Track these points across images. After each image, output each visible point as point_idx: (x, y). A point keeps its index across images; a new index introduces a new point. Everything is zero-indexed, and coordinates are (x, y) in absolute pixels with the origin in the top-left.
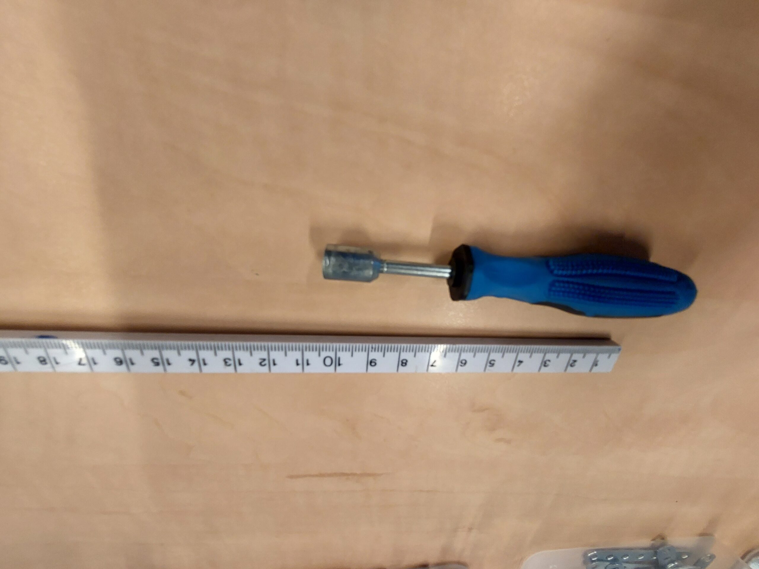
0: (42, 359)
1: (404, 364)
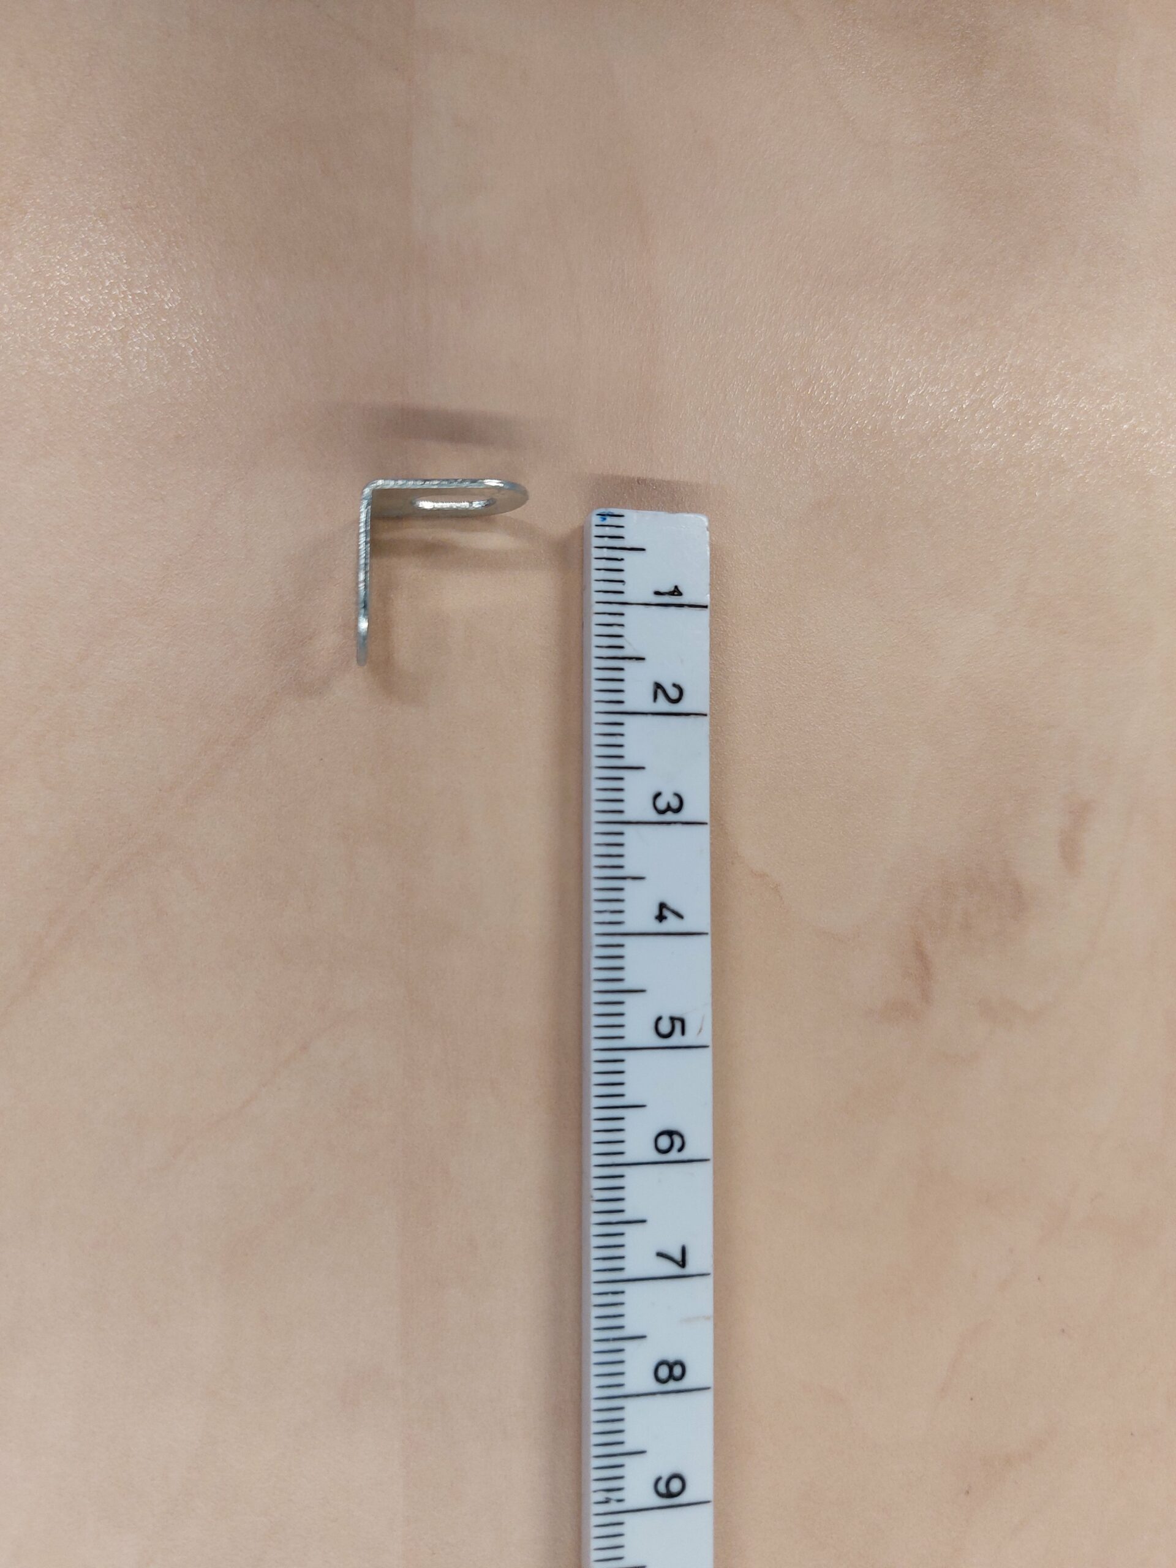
1: (677, 1371)
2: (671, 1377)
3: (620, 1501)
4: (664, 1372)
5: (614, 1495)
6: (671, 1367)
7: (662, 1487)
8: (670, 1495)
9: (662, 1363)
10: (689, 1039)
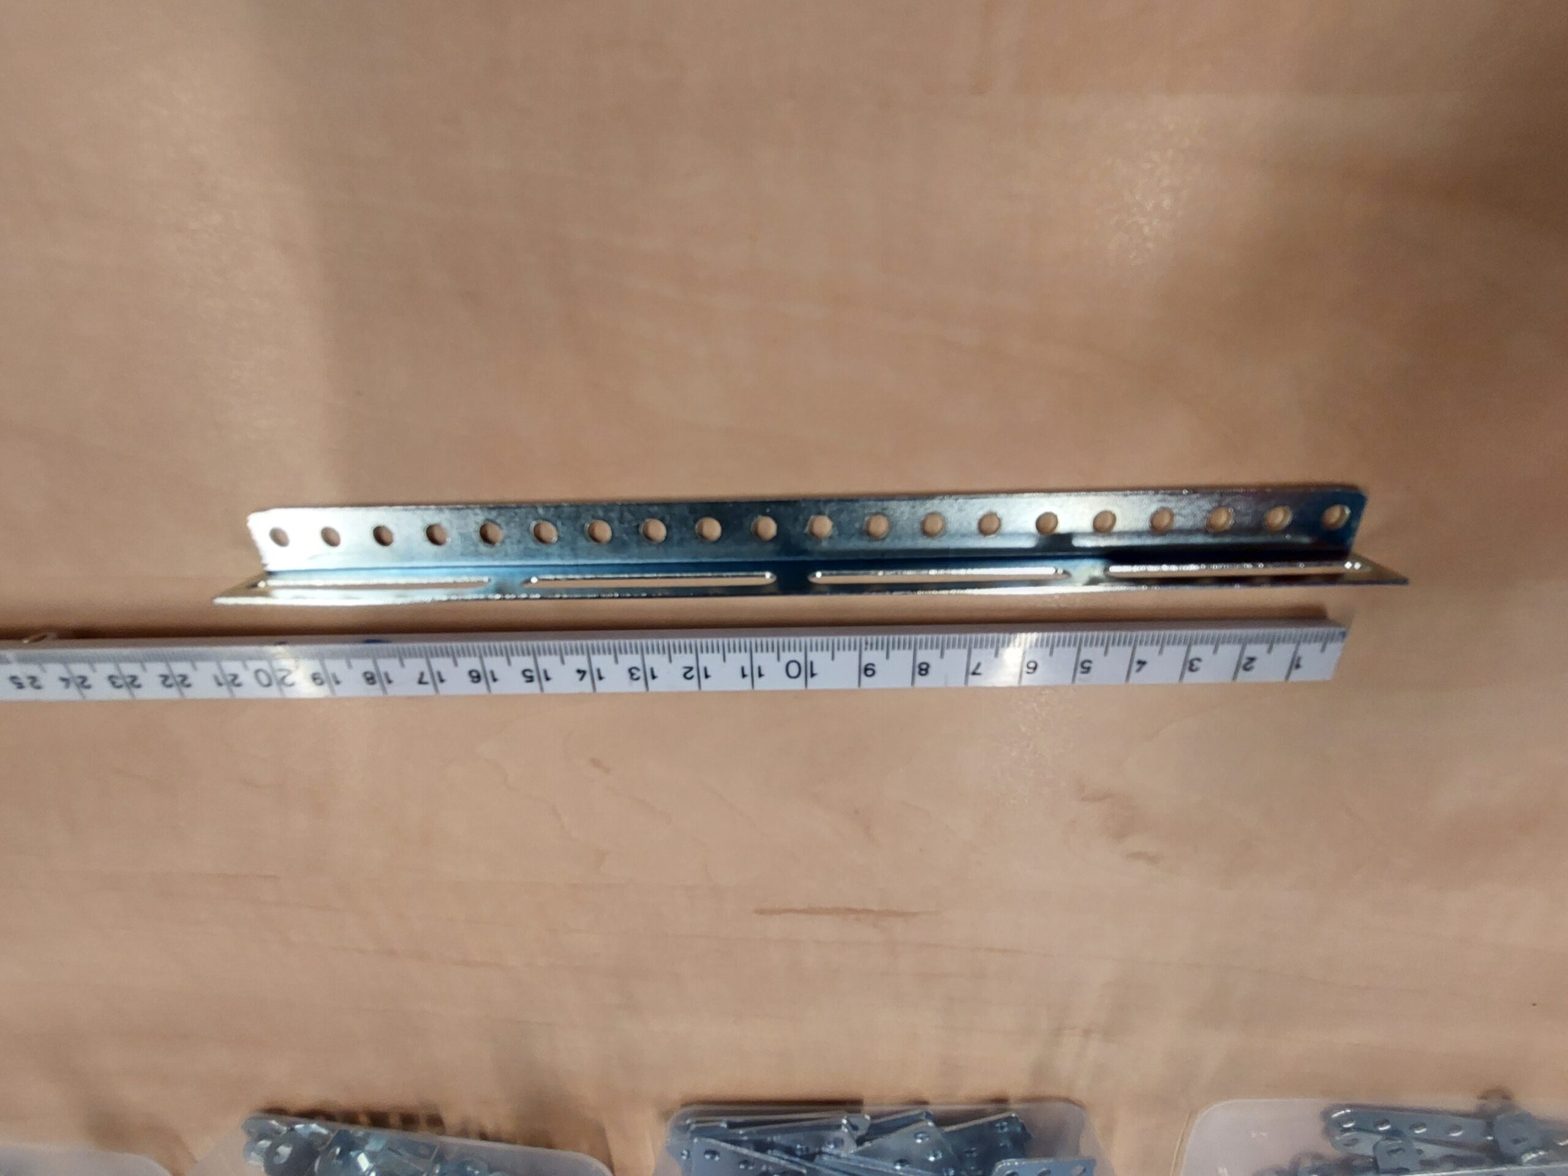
0: (369, 676)
1: (923, 672)
2: (921, 669)
3: (866, 649)
4: (924, 667)
5: (869, 647)
6: (926, 670)
7: (870, 667)
8: (866, 669)
9: (928, 666)
10: (1079, 675)
